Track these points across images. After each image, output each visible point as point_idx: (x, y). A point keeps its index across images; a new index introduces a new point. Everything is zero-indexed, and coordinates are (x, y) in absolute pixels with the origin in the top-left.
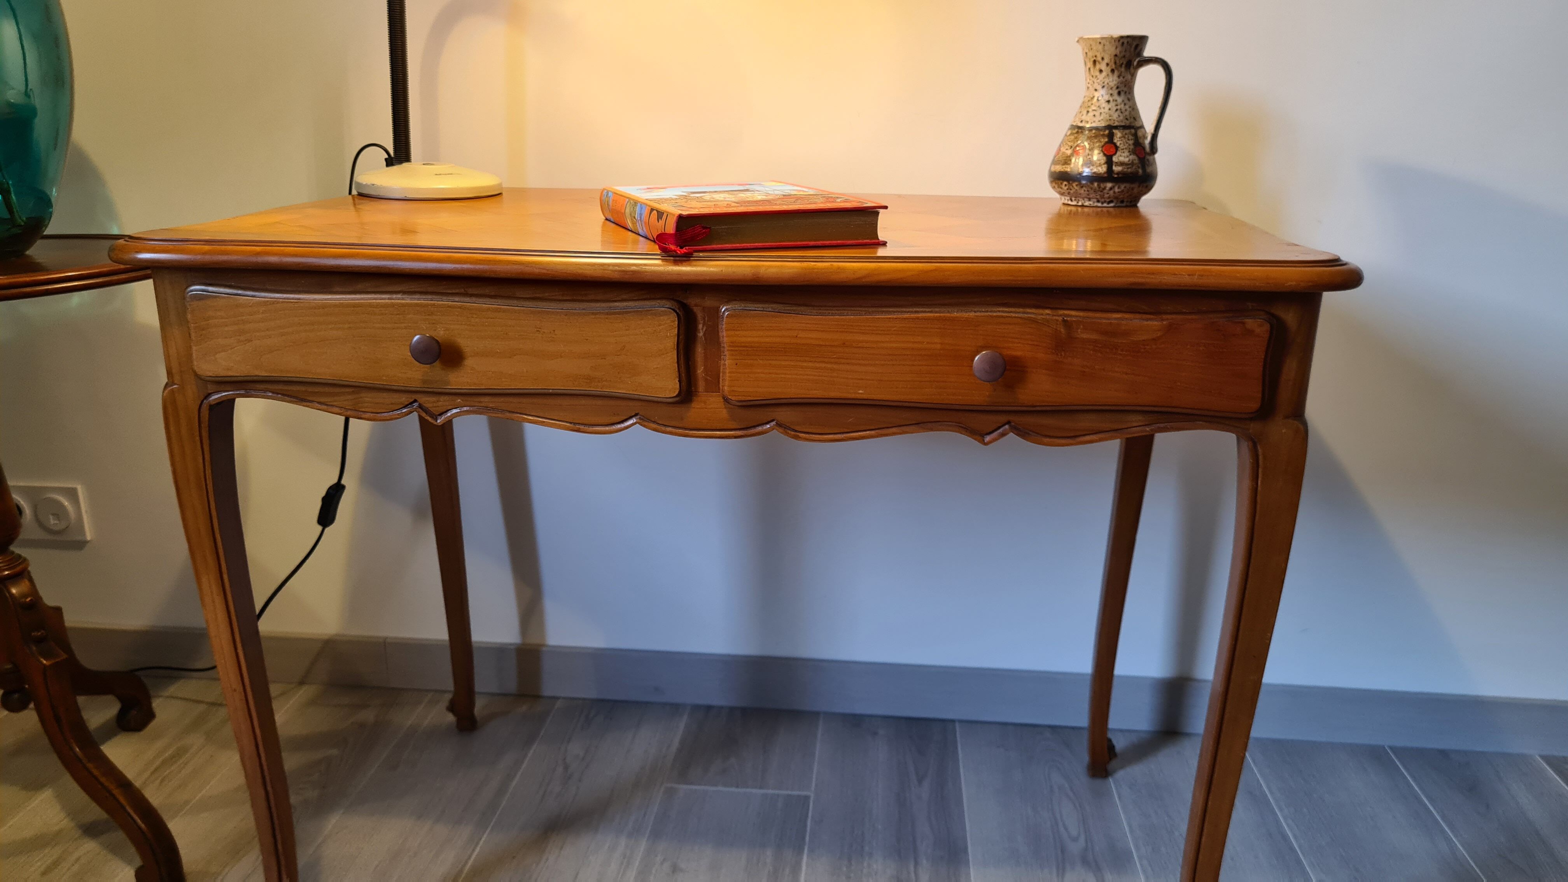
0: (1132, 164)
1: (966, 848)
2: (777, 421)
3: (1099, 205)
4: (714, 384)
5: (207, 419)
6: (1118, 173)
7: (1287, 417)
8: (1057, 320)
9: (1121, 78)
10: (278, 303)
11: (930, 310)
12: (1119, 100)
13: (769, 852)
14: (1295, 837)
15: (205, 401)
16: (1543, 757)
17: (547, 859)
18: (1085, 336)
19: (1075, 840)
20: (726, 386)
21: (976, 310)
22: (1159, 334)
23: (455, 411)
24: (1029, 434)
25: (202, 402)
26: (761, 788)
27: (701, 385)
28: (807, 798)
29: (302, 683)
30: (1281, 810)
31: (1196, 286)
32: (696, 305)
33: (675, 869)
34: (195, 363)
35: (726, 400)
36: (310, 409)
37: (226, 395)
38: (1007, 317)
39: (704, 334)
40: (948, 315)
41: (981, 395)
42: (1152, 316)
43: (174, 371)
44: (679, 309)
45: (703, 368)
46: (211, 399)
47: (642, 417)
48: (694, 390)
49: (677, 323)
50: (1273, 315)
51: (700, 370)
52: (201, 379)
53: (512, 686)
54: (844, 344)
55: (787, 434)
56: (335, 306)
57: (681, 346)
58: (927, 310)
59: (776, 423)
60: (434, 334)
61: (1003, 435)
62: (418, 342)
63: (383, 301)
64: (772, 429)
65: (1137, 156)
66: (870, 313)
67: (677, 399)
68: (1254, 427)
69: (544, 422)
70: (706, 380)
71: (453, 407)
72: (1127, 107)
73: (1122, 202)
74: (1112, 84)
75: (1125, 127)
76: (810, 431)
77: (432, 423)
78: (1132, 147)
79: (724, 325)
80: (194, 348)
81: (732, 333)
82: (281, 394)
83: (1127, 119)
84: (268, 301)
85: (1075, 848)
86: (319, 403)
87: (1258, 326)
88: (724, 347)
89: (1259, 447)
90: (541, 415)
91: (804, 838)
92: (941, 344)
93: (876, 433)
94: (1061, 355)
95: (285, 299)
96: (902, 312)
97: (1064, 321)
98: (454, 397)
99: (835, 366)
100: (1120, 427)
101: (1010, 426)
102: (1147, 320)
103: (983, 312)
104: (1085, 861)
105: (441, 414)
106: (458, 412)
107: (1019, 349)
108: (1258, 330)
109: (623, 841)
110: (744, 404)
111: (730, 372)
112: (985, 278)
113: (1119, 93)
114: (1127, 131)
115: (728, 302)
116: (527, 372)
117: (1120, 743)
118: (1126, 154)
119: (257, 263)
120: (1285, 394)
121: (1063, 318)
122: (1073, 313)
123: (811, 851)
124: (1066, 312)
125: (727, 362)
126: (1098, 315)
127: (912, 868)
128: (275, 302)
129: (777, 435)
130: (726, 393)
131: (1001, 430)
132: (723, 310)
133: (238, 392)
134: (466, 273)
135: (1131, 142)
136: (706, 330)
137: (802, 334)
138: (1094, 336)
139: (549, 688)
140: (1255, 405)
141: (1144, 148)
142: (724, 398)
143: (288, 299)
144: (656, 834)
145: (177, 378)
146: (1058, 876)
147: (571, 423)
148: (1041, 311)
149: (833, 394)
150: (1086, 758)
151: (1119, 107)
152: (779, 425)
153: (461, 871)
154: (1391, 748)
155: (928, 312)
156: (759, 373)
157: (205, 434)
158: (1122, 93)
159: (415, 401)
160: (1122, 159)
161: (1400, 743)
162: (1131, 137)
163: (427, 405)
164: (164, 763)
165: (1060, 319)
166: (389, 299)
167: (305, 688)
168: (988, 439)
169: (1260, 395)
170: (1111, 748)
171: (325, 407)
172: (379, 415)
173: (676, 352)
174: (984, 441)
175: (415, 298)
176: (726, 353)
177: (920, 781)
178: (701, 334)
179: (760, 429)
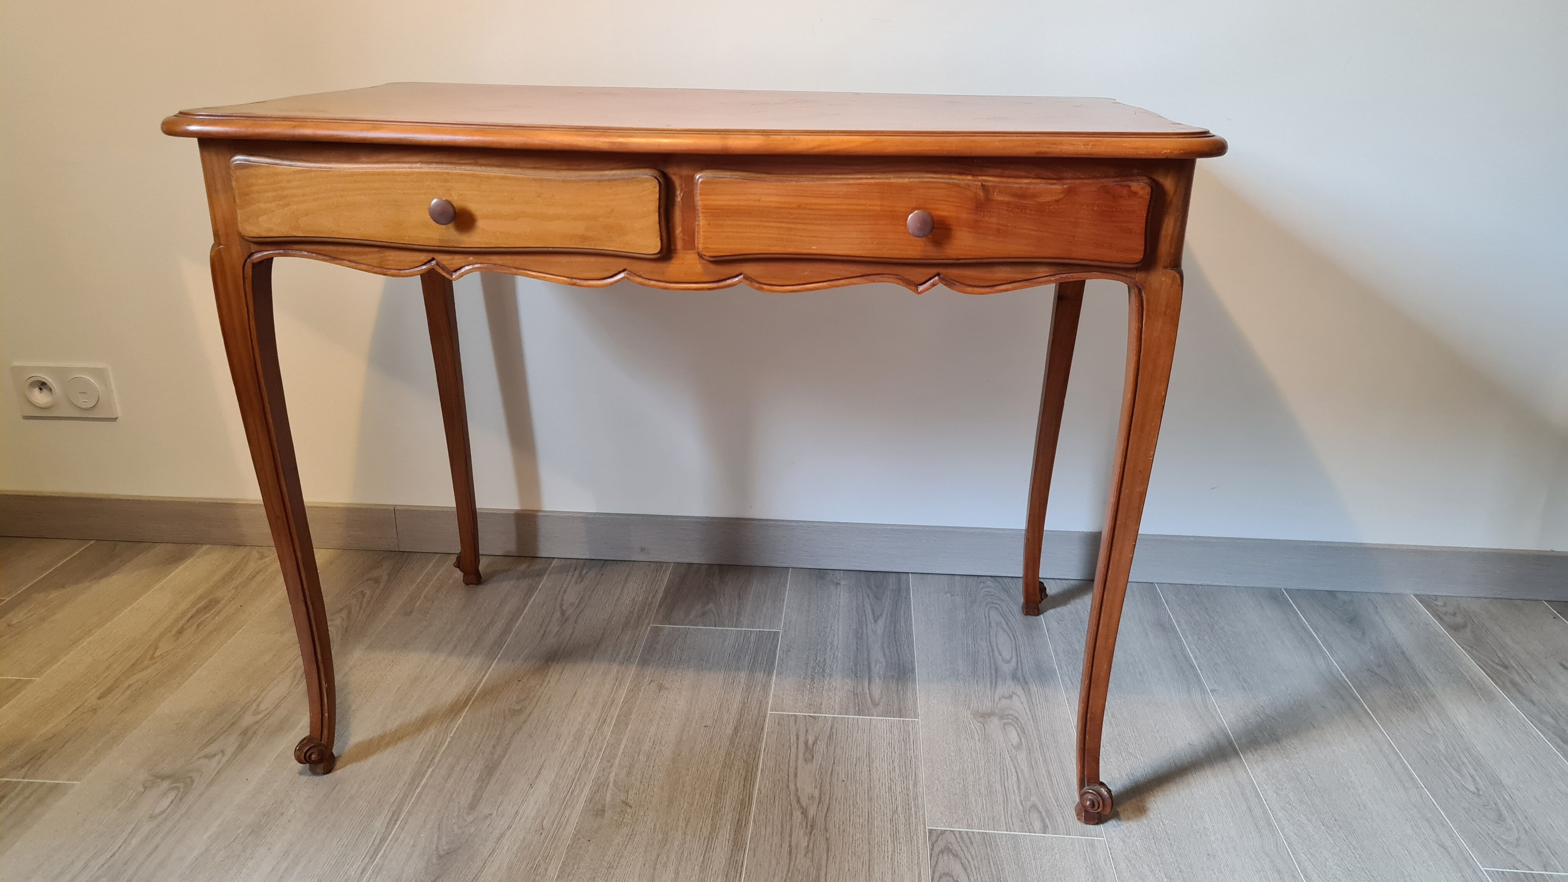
1: (914, 669)
2: (744, 274)
4: (690, 244)
5: (251, 275)
7: (1165, 267)
8: (977, 185)
10: (312, 171)
11: (872, 176)
13: (743, 675)
14: (1196, 658)
15: (248, 260)
16: (1416, 596)
17: (549, 682)
18: (1000, 198)
19: (1009, 662)
20: (700, 244)
21: (910, 176)
22: (1062, 196)
23: (467, 268)
24: (954, 284)
25: (246, 260)
26: (736, 627)
27: (679, 244)
28: (777, 633)
30: (1186, 637)
31: (1090, 154)
32: (674, 174)
33: (661, 687)
34: (240, 225)
35: (701, 256)
36: (341, 266)
37: (266, 254)
38: (936, 182)
39: (682, 199)
40: (886, 181)
41: (916, 249)
42: (1055, 181)
43: (220, 233)
44: (660, 176)
45: (681, 228)
46: (254, 258)
47: (629, 273)
48: (673, 248)
49: (658, 188)
50: (1154, 180)
51: (678, 231)
52: (246, 240)
53: (511, 547)
54: (800, 206)
55: (752, 286)
56: (362, 174)
57: (662, 210)
58: (869, 177)
59: (744, 277)
60: (450, 199)
61: (933, 285)
62: (436, 205)
63: (404, 170)
64: (740, 282)
66: (821, 180)
67: (659, 256)
68: (1139, 276)
69: (545, 277)
70: (684, 240)
71: (466, 264)
76: (773, 283)
77: (448, 279)
79: (698, 191)
80: (238, 211)
81: (705, 197)
82: (315, 253)
84: (304, 170)
85: (1006, 668)
86: (349, 261)
87: (1140, 187)
88: (698, 210)
89: (1143, 293)
90: (543, 270)
91: (773, 663)
92: (881, 206)
93: (828, 284)
94: (981, 215)
95: (318, 168)
96: (848, 179)
97: (982, 185)
98: (466, 256)
99: (792, 226)
100: (1029, 278)
101: (939, 277)
102: (1051, 184)
103: (915, 178)
104: (1014, 677)
105: (456, 271)
106: (471, 269)
107: (945, 210)
108: (1141, 192)
109: (615, 668)
110: (716, 259)
111: (703, 232)
112: (917, 149)
115: (701, 169)
116: (530, 232)
117: (1052, 589)
119: (294, 136)
120: (1165, 247)
121: (982, 183)
122: (990, 179)
123: (779, 673)
124: (984, 178)
125: (702, 222)
126: (1010, 180)
127: (866, 684)
128: (310, 171)
129: (745, 287)
130: (700, 250)
131: (932, 281)
132: (698, 177)
133: (277, 252)
134: (477, 145)
136: (683, 196)
137: (764, 198)
138: (1007, 199)
139: (546, 549)
140: (1138, 256)
142: (699, 254)
143: (321, 168)
144: (644, 662)
145: (222, 239)
146: (991, 689)
147: (568, 278)
148: (964, 177)
149: (791, 250)
150: (1021, 600)
152: (746, 278)
153: (474, 691)
154: (1286, 590)
155: (870, 178)
156: (728, 232)
157: (249, 289)
159: (433, 259)
161: (1294, 585)
163: (444, 263)
164: (198, 612)
165: (979, 184)
166: (409, 168)
168: (921, 288)
169: (1143, 248)
170: (1043, 589)
171: (353, 264)
172: (402, 272)
173: (657, 214)
174: (917, 290)
175: (432, 167)
176: (700, 215)
177: (876, 621)
178: (679, 199)
179: (729, 282)
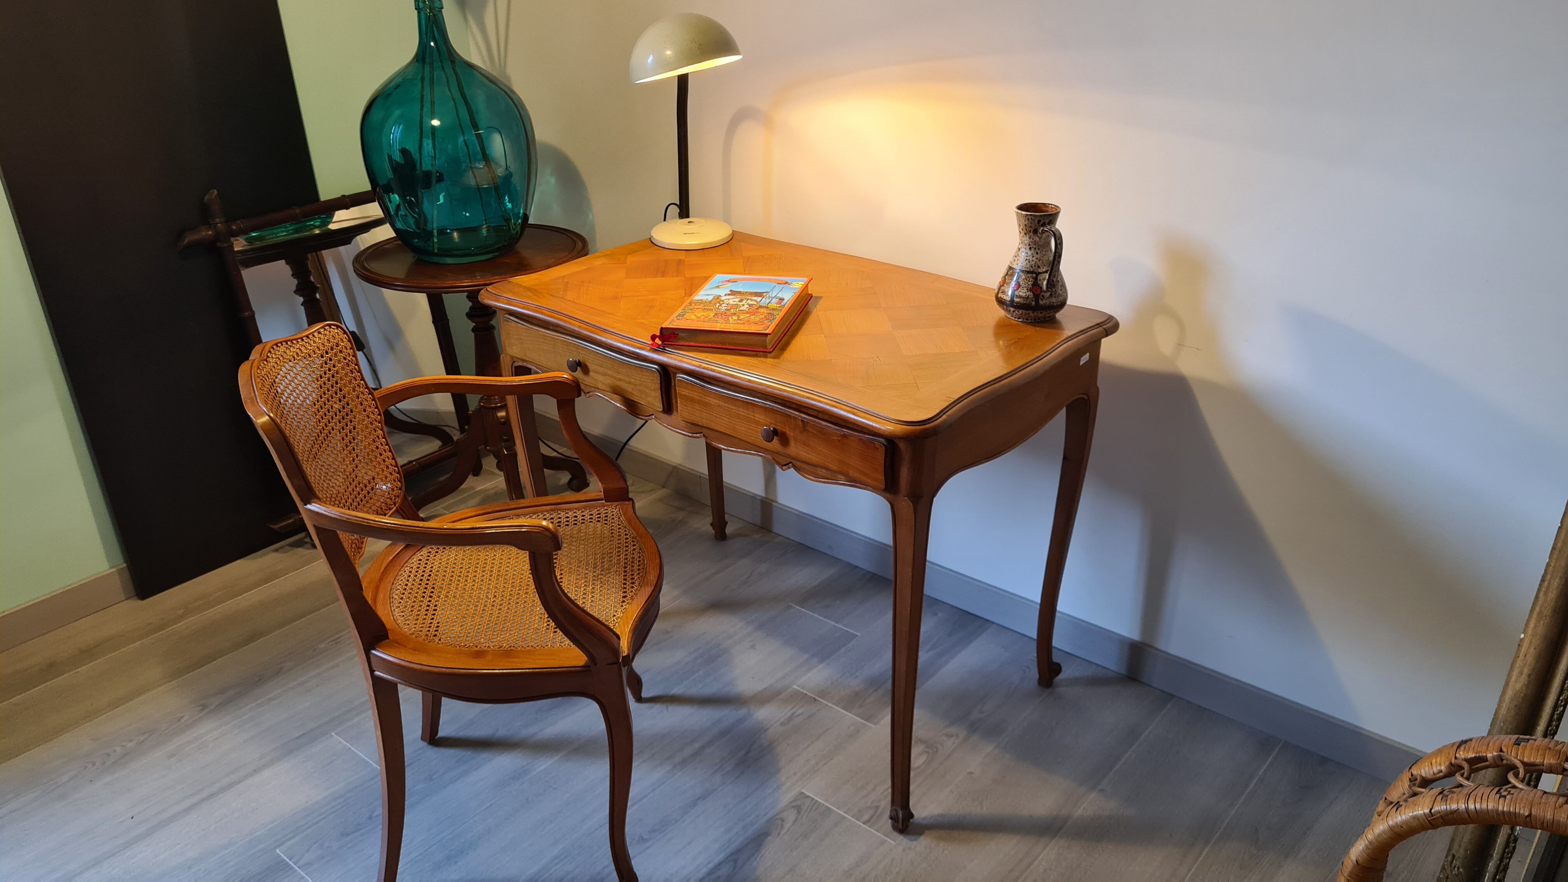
0: (1028, 298)
3: (1016, 319)
6: (1017, 303)
9: (1031, 239)
12: (1030, 253)
26: (836, 622)
29: (663, 487)
65: (1033, 293)
72: (1034, 259)
73: (1027, 319)
74: (1026, 242)
75: (1028, 272)
78: (1030, 286)
83: (1032, 267)
113: (1030, 248)
114: (1029, 275)
118: (1025, 290)
135: (1030, 283)
141: (1041, 288)
144: (759, 626)
151: (1028, 258)
158: (1033, 249)
160: (1021, 294)
162: (1031, 279)
167: (664, 489)
